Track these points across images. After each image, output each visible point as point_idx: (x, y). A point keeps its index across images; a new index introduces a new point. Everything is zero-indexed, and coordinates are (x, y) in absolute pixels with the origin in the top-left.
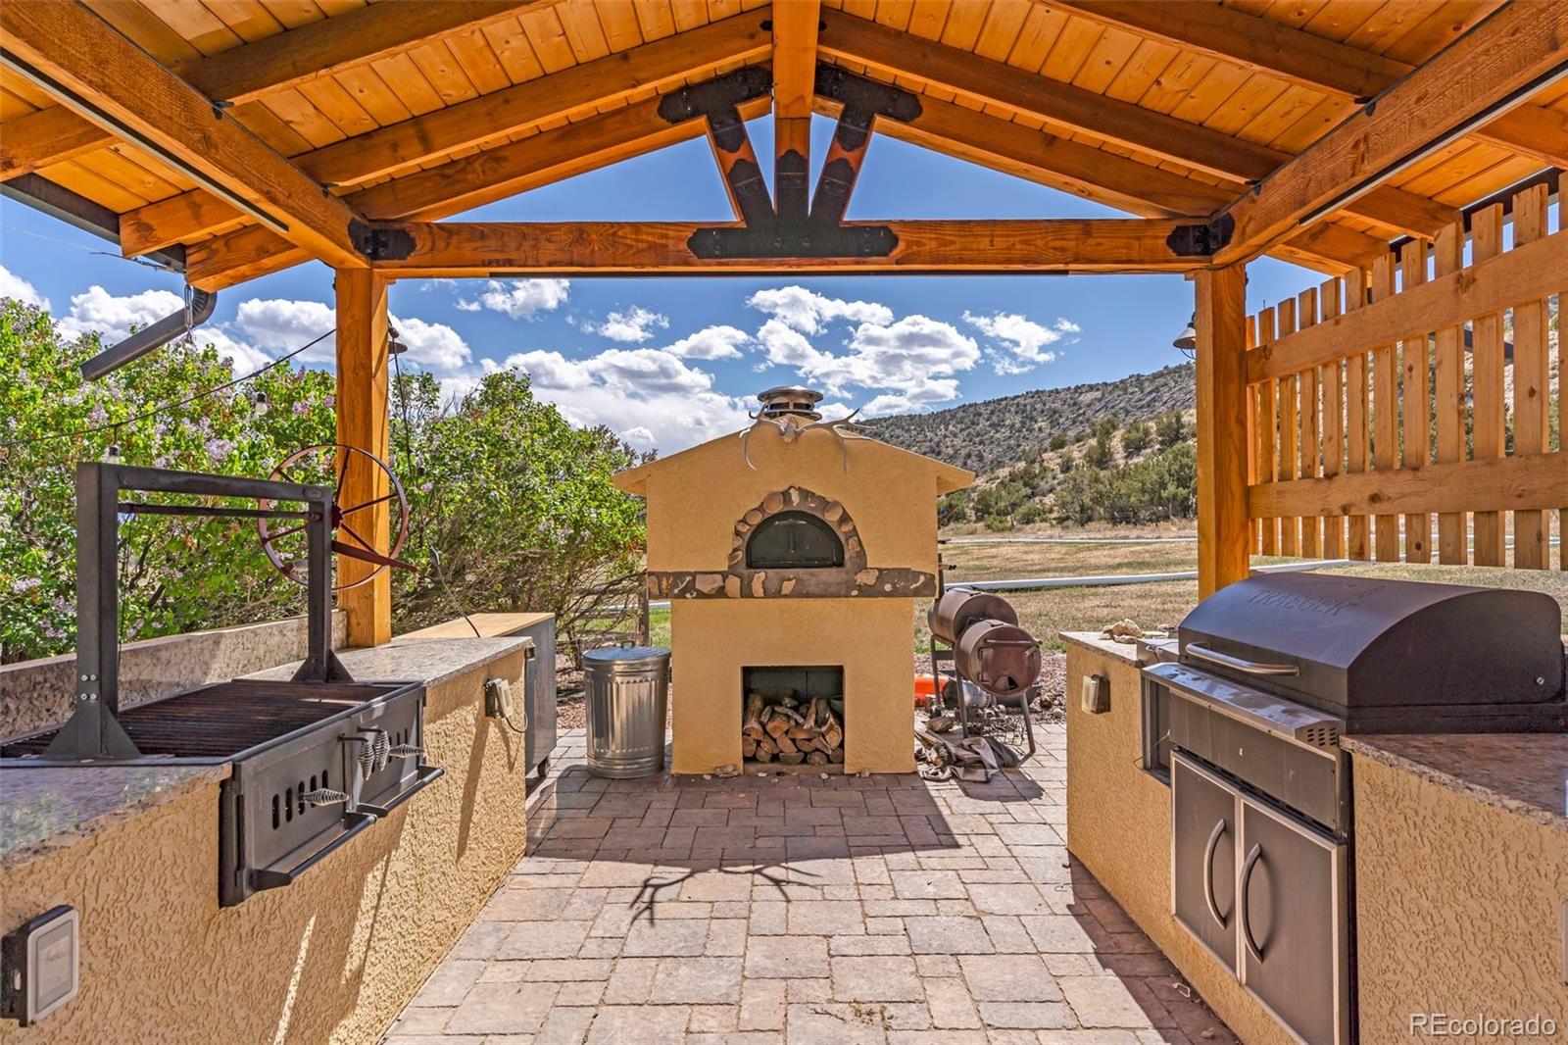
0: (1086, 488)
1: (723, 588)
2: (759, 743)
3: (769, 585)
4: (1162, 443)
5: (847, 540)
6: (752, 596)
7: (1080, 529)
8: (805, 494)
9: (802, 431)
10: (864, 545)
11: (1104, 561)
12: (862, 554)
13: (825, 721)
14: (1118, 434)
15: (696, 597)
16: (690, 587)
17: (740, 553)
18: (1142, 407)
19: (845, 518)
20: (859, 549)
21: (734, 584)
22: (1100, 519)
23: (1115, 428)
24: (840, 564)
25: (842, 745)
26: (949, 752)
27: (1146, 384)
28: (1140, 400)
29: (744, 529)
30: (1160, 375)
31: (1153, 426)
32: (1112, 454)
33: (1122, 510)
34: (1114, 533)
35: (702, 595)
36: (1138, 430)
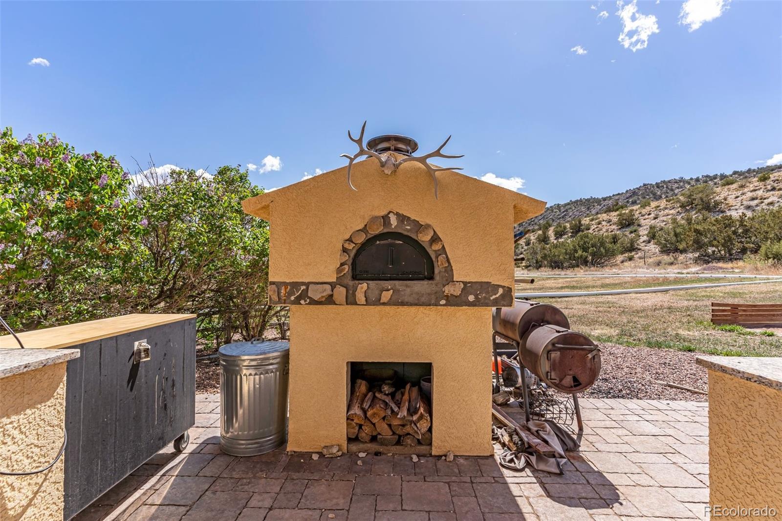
0: (539, 252)
1: (332, 296)
2: (360, 426)
3: (370, 294)
4: (572, 233)
5: (437, 257)
6: (356, 304)
7: (536, 271)
8: (402, 218)
9: (400, 164)
10: (451, 261)
11: (553, 285)
12: (449, 269)
13: (416, 411)
14: (551, 229)
15: (310, 304)
16: (304, 295)
17: (346, 267)
18: (560, 218)
19: (435, 239)
20: (447, 265)
21: (340, 293)
22: (545, 266)
23: (550, 226)
24: (431, 278)
25: (430, 430)
26: (521, 440)
27: (562, 208)
28: (559, 215)
29: (350, 246)
30: (568, 204)
31: (568, 225)
32: (549, 238)
33: (555, 262)
34: (553, 273)
35: (313, 302)
36: (561, 227)
